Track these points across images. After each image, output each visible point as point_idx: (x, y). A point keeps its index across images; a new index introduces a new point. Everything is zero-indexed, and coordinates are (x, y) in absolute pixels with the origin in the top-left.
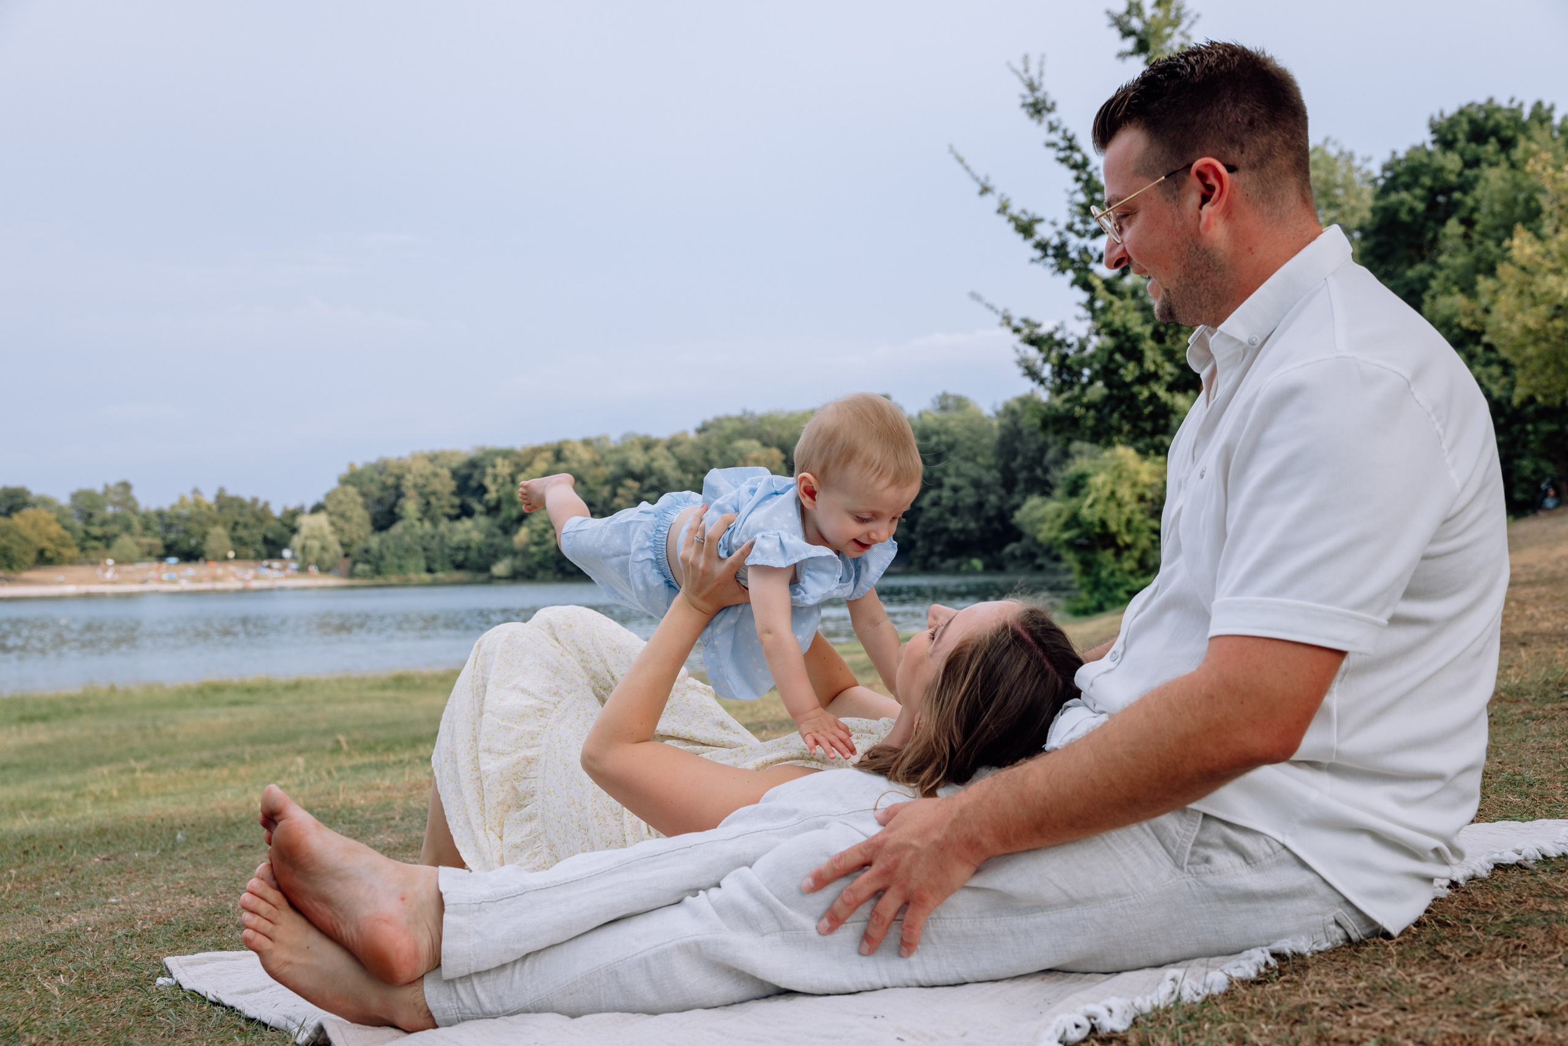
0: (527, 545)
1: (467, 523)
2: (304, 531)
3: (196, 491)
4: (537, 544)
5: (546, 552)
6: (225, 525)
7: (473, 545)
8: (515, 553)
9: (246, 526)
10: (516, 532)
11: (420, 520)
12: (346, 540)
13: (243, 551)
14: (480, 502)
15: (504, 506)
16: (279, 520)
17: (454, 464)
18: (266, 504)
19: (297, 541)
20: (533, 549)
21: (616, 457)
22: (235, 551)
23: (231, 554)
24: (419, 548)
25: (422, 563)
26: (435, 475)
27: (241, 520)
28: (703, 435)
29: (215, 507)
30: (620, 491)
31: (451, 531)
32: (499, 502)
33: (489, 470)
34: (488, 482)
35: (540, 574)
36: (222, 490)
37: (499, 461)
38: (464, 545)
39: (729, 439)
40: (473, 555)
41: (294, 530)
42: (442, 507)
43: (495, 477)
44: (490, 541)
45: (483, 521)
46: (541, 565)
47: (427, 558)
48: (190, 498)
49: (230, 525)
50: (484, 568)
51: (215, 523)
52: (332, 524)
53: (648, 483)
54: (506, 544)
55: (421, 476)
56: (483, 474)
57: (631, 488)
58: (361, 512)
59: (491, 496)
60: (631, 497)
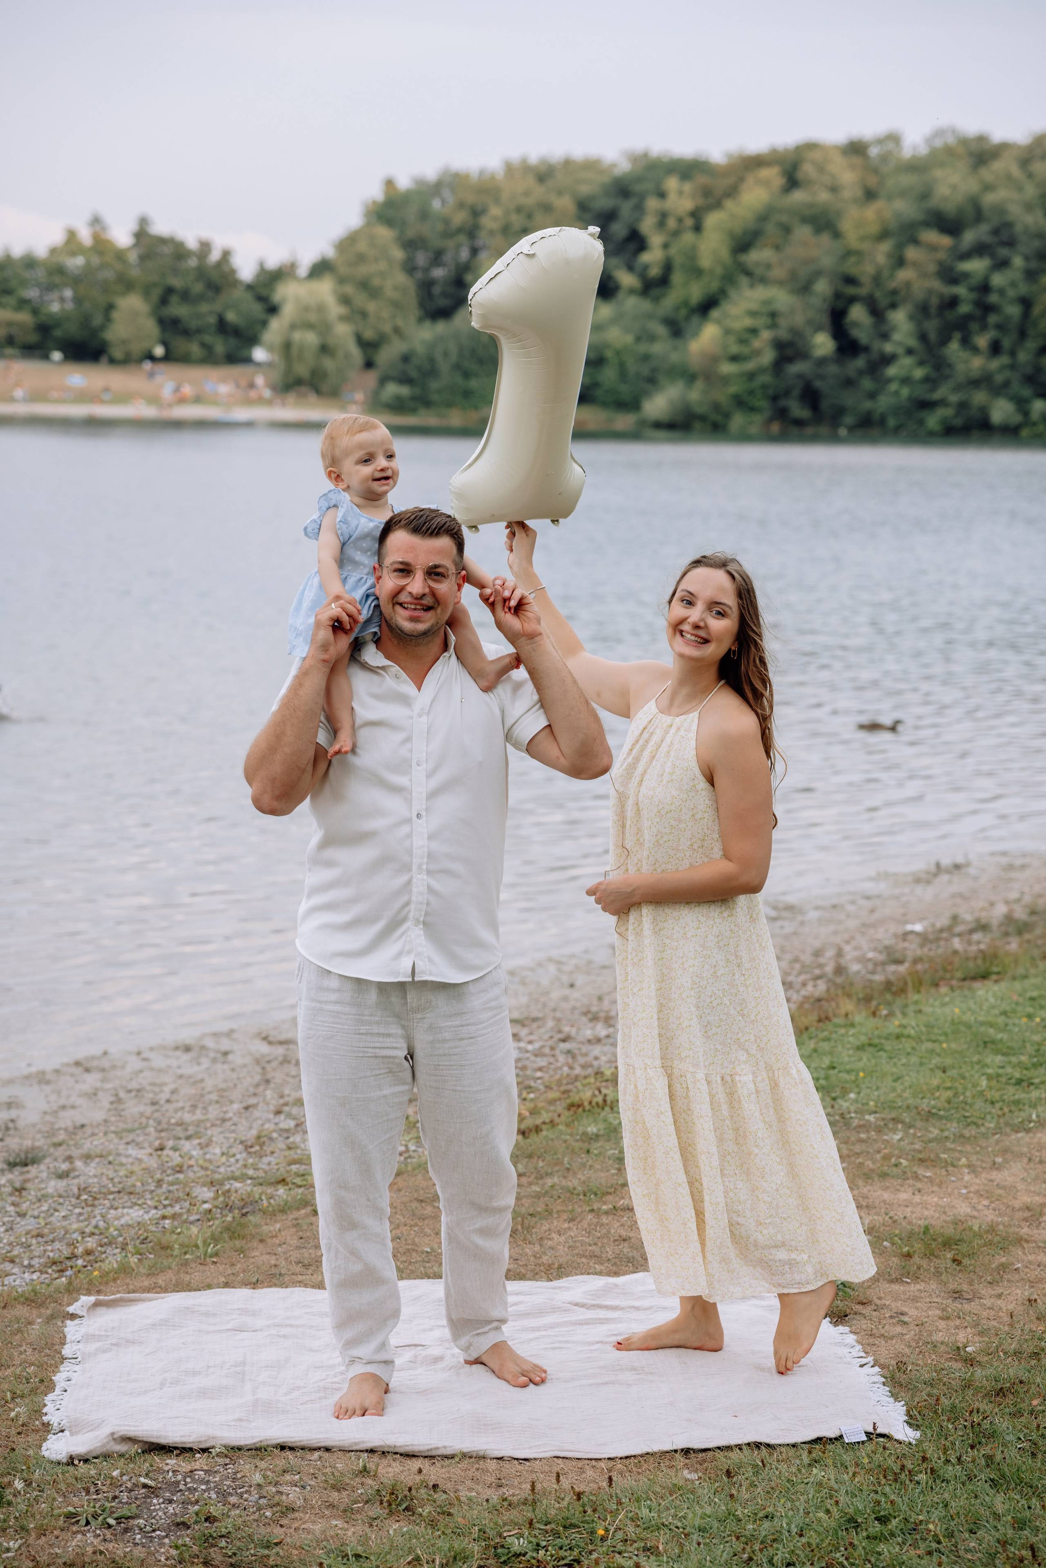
0: (715, 360)
2: (288, 311)
3: (96, 221)
4: (734, 359)
5: (751, 376)
6: (146, 292)
7: (609, 354)
8: (690, 377)
9: (186, 296)
10: (696, 334)
12: (369, 334)
13: (181, 345)
14: (630, 268)
15: (677, 278)
16: (250, 287)
17: (585, 189)
18: (226, 254)
19: (276, 328)
20: (727, 368)
21: (907, 180)
22: (165, 344)
23: (159, 351)
26: (547, 208)
27: (176, 282)
29: (133, 257)
30: (912, 253)
32: (668, 268)
33: (652, 204)
34: (647, 226)
35: (738, 421)
36: (143, 222)
37: (672, 183)
41: (273, 309)
43: (663, 217)
44: (643, 348)
46: (740, 402)
48: (85, 236)
49: (156, 293)
50: (631, 404)
51: (127, 285)
52: (345, 300)
53: (969, 237)
54: (675, 357)
55: (519, 210)
56: (639, 208)
57: (933, 248)
58: (401, 278)
59: (652, 257)
60: (932, 268)
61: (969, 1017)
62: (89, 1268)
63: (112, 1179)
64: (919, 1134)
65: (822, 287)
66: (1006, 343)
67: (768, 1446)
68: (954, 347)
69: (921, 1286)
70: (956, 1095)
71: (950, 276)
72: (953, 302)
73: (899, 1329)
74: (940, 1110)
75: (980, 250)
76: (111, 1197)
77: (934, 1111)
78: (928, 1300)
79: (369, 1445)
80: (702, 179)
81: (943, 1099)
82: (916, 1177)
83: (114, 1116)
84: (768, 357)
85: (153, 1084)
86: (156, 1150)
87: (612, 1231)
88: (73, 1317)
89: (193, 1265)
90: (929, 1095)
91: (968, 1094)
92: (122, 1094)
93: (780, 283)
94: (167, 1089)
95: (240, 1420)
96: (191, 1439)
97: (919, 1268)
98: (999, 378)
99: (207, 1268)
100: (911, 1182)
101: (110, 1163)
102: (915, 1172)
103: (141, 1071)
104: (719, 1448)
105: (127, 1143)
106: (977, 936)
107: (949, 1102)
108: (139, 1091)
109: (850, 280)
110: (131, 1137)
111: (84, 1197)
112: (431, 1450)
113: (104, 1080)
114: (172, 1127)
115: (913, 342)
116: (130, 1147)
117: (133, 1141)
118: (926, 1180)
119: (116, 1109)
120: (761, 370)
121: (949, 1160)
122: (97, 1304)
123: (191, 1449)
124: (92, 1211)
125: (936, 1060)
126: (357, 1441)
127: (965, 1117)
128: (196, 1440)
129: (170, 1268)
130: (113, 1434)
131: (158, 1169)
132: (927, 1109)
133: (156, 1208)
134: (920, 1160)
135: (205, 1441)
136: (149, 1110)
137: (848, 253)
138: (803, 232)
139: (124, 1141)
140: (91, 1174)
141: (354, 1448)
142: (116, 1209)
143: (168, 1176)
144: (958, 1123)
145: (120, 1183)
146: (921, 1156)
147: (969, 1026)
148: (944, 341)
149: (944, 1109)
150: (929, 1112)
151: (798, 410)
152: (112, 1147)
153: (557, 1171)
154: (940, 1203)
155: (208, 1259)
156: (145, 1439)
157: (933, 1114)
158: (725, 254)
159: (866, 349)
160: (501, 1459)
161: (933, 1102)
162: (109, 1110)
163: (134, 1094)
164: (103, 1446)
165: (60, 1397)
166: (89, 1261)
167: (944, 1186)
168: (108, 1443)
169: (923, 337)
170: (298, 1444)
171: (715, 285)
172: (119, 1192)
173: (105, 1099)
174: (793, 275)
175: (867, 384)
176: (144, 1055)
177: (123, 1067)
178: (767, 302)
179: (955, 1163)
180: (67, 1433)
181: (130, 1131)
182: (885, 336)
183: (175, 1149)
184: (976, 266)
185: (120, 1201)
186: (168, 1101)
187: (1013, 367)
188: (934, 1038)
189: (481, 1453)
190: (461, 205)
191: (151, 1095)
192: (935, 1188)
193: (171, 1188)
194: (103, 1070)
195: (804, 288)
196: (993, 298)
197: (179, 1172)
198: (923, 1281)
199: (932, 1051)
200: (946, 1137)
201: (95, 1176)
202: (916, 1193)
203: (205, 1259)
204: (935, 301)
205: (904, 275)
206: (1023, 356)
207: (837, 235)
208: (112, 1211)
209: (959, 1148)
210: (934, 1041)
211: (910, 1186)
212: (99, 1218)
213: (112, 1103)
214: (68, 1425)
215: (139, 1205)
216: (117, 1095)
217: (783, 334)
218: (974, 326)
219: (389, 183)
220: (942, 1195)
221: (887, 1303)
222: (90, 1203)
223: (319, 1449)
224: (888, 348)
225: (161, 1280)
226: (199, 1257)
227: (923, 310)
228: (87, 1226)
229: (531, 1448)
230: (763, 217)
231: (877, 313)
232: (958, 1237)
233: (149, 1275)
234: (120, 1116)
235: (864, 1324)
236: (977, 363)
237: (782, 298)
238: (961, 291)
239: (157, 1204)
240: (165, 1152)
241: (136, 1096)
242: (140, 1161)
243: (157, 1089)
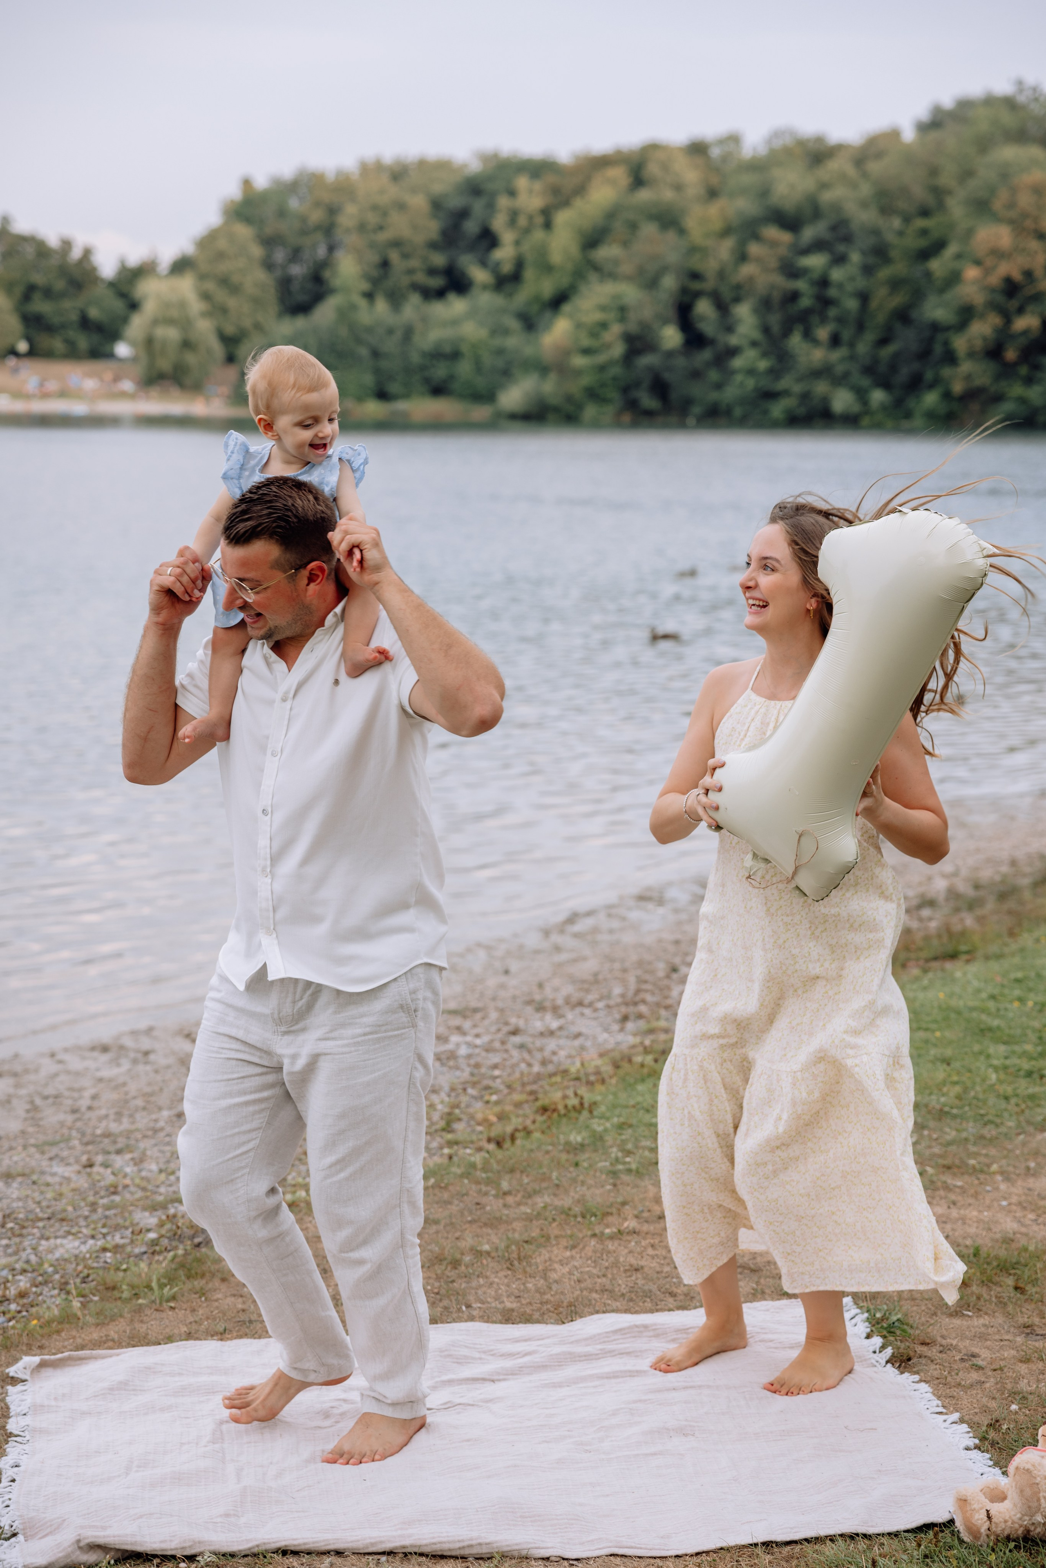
0: (567, 353)
1: (456, 305)
2: (150, 308)
4: (587, 351)
5: (602, 368)
6: (9, 290)
7: (465, 348)
8: (542, 369)
9: (48, 293)
10: (548, 327)
11: (369, 296)
12: (230, 330)
13: (45, 341)
14: (483, 263)
15: (529, 274)
16: (112, 285)
17: (438, 188)
18: (87, 253)
19: (137, 325)
20: (579, 361)
21: (748, 179)
22: (29, 339)
23: (23, 346)
24: (364, 352)
25: (368, 379)
26: (401, 206)
27: (38, 279)
28: (934, 135)
30: (754, 249)
31: (424, 320)
32: (519, 264)
33: (503, 202)
34: (499, 223)
35: (590, 411)
36: (5, 221)
37: (522, 183)
38: (447, 349)
39: (984, 145)
40: (464, 369)
41: (134, 306)
42: (410, 272)
43: (513, 216)
44: (498, 342)
45: (485, 299)
46: (593, 394)
47: (377, 371)
49: (19, 290)
50: (486, 396)
52: (206, 296)
53: (809, 233)
54: (529, 351)
55: (375, 208)
56: (491, 206)
57: (773, 244)
58: (260, 275)
59: (504, 254)
60: (774, 263)
61: (954, 1002)
62: (24, 1313)
63: (39, 1203)
64: (935, 1136)
65: (669, 283)
66: (846, 334)
67: (865, 1536)
68: (796, 341)
69: (985, 1320)
70: (966, 1090)
71: (791, 271)
72: (794, 296)
73: (975, 1376)
74: (952, 1108)
75: (818, 246)
76: (41, 1224)
77: (946, 1109)
78: (997, 1337)
79: (387, 1546)
80: (551, 179)
81: (952, 1094)
82: (947, 1188)
83: (32, 1126)
84: (618, 350)
85: (71, 1089)
86: (85, 1167)
87: (621, 1259)
88: (15, 1381)
89: (148, 1312)
90: (936, 1092)
91: (978, 1088)
92: (38, 1101)
93: (629, 278)
94: (87, 1094)
95: (227, 1515)
96: (173, 1545)
97: (979, 1298)
98: (840, 369)
99: (164, 1315)
100: (942, 1193)
101: (34, 1183)
102: (945, 1182)
103: (56, 1075)
104: (806, 1540)
105: (51, 1159)
106: (926, 912)
107: (959, 1097)
108: (56, 1097)
109: (695, 276)
110: (54, 1151)
111: (10, 1225)
112: (464, 1547)
113: (17, 1086)
114: (99, 1139)
115: (757, 335)
116: (54, 1163)
117: (57, 1156)
118: (957, 1190)
119: (33, 1118)
120: (611, 363)
121: (978, 1167)
122: (43, 1365)
123: (174, 1557)
124: (21, 1243)
125: (933, 1052)
126: (373, 1541)
127: (982, 1115)
128: (179, 1546)
129: (121, 1316)
130: (78, 1541)
131: (90, 1189)
132: (938, 1107)
133: (93, 1237)
134: (944, 1166)
135: (190, 1547)
136: (70, 1118)
137: (693, 250)
138: (649, 229)
139: (47, 1156)
140: (14, 1196)
141: (371, 1550)
142: (48, 1239)
143: (102, 1198)
144: (975, 1121)
145: (48, 1207)
146: (945, 1162)
147: (959, 1013)
148: (787, 332)
149: (957, 1107)
150: (941, 1110)
151: (648, 401)
152: (33, 1163)
153: (546, 1188)
154: (981, 1217)
155: (164, 1304)
156: (117, 1547)
157: (947, 1113)
158: (574, 250)
159: (711, 342)
160: (548, 1559)
161: (943, 1099)
162: (26, 1119)
163: (51, 1100)
164: (68, 1556)
165: (8, 1489)
166: (23, 1306)
167: (980, 1197)
168: (72, 1552)
169: (766, 330)
170: (303, 1548)
171: (564, 281)
172: (49, 1219)
173: (20, 1107)
174: (641, 271)
175: (714, 375)
176: (60, 1057)
177: (36, 1071)
178: (616, 297)
179: (985, 1169)
180: (20, 1537)
181: (53, 1144)
182: (730, 329)
183: (106, 1165)
184: (816, 262)
185: (52, 1230)
186: (90, 1108)
187: (852, 358)
188: (924, 1026)
189: (524, 1553)
190: (317, 204)
191: (69, 1102)
192: (971, 1201)
193: (108, 1213)
194: (15, 1075)
195: (652, 284)
196: (832, 292)
197: (115, 1193)
198: (986, 1314)
199: (927, 1042)
200: (966, 1139)
201: (19, 1199)
202: (952, 1206)
203: (161, 1303)
204: (776, 296)
205: (747, 270)
206: (863, 347)
207: (682, 231)
208: (43, 1242)
209: (984, 1152)
210: (927, 1030)
211: (941, 1198)
212: (29, 1251)
213: (28, 1111)
214: (21, 1527)
215: (73, 1234)
216: (32, 1102)
217: (632, 327)
218: (815, 319)
219: (247, 183)
220: (981, 1208)
221: (954, 1342)
222: (17, 1232)
223: (327, 1553)
224: (733, 340)
225: (112, 1331)
226: (153, 1302)
227: (765, 305)
228: (17, 1261)
229: (582, 1544)
230: (611, 214)
231: (722, 307)
232: (1014, 1260)
233: (97, 1325)
234: (38, 1126)
235: (934, 1370)
236: (818, 355)
237: (630, 293)
238: (801, 285)
239: (93, 1233)
240: (96, 1169)
241: (54, 1104)
242: (68, 1180)
243: (76, 1095)
